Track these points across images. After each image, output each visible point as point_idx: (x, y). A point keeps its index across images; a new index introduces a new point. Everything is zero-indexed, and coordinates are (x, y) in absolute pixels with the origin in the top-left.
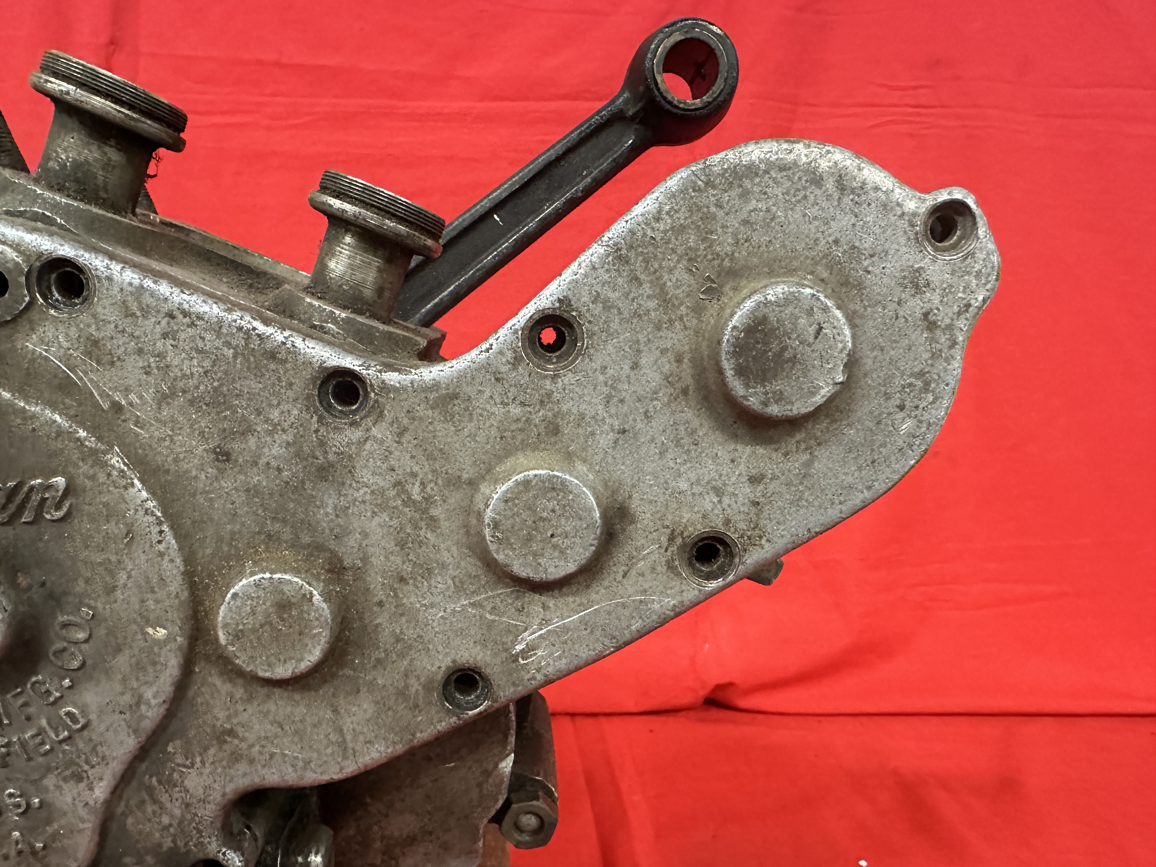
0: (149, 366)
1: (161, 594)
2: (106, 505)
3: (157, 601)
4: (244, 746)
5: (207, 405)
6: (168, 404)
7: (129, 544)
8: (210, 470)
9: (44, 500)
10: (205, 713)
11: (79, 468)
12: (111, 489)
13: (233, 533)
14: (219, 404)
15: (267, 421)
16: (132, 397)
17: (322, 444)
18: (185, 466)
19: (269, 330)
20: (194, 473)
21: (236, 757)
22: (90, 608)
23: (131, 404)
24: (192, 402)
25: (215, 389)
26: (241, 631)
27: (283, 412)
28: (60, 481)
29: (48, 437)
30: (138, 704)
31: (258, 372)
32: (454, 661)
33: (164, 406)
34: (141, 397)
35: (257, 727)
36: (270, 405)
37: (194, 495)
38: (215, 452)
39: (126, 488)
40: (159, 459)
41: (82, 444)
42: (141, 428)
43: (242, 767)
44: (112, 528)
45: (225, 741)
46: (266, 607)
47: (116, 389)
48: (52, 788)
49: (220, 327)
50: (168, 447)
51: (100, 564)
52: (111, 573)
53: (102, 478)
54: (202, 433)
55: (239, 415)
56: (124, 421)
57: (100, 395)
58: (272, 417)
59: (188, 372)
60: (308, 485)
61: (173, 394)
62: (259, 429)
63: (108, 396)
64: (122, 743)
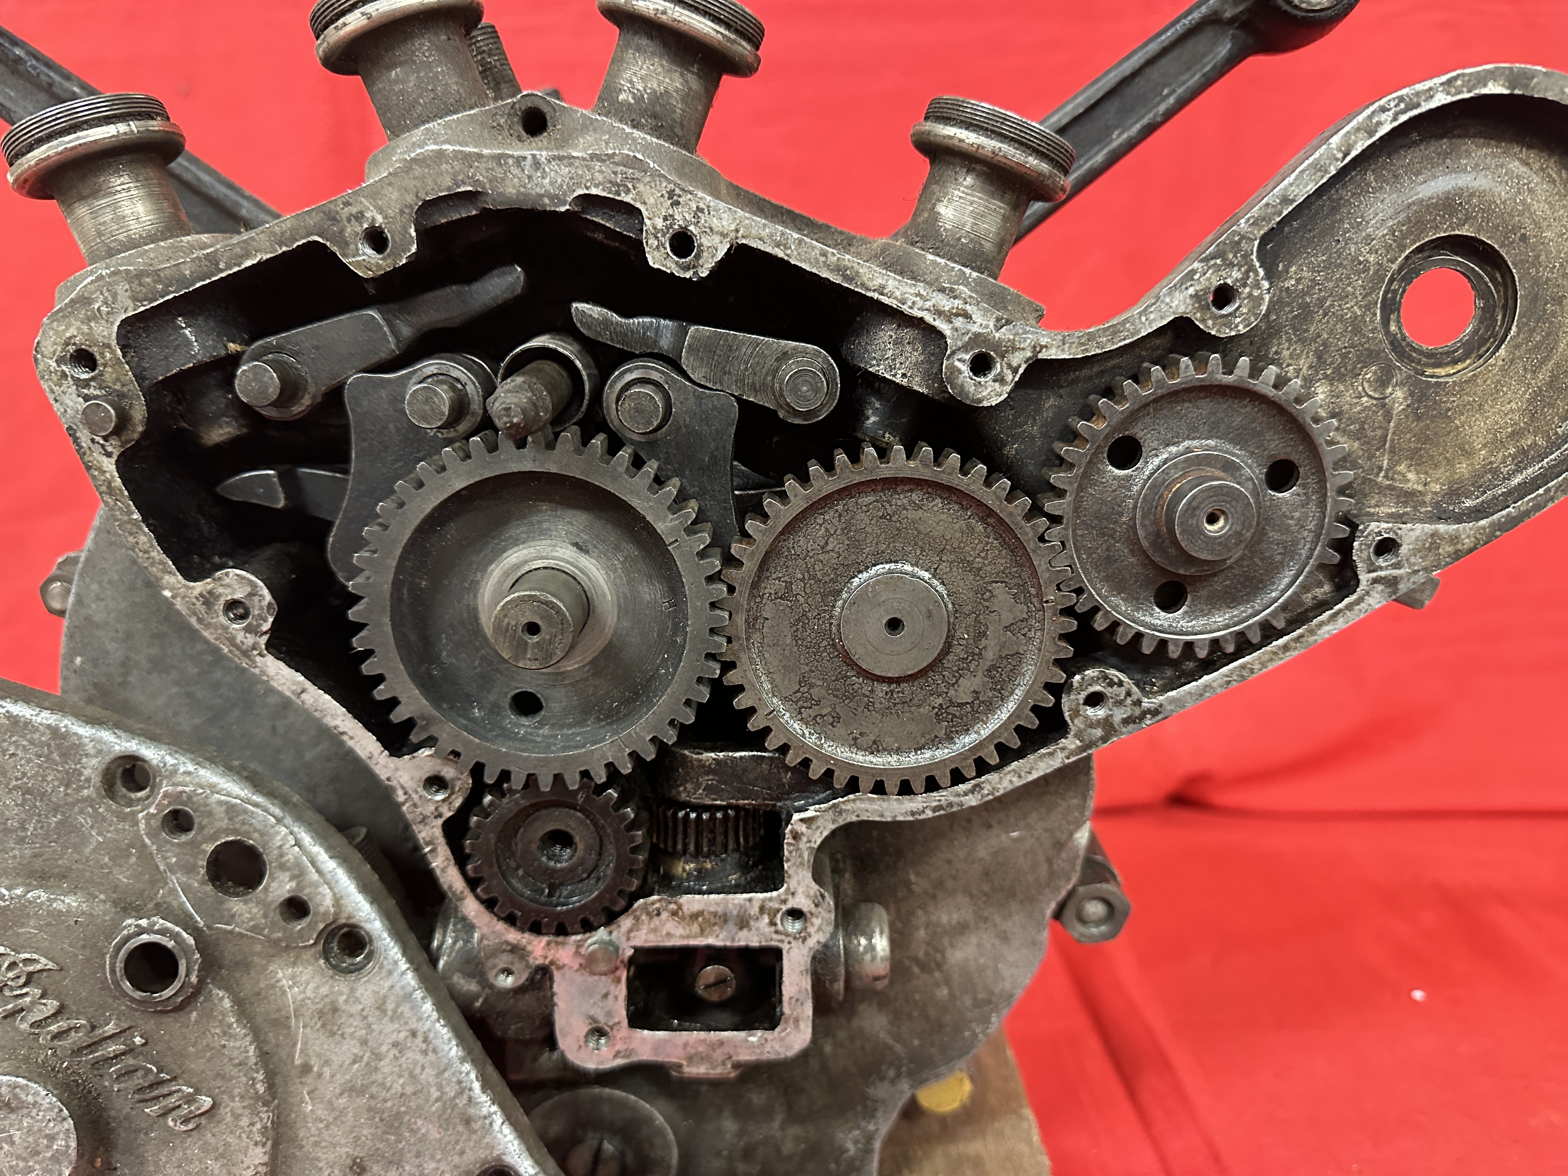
0: (362, 1057)
2: (227, 1144)
5: (382, 1120)
6: (350, 1096)
11: (233, 1101)
14: (392, 1126)
16: (327, 1072)
18: (320, 1154)
19: (484, 1098)
20: (321, 1165)
23: (320, 1075)
24: (370, 1109)
25: (398, 1113)
27: (438, 1169)
28: (206, 1102)
29: (231, 1059)
31: (445, 1123)
33: (346, 1095)
34: (332, 1076)
36: (432, 1157)
38: (354, 1161)
39: (256, 1144)
40: (302, 1133)
41: (253, 1085)
42: (311, 1099)
47: (319, 1055)
49: (445, 1070)
50: (319, 1129)
53: (245, 1122)
54: (357, 1139)
55: (400, 1146)
56: (301, 1083)
57: (302, 1051)
58: (425, 1165)
59: (388, 1084)
61: (361, 1092)
62: (407, 1168)
63: (307, 1055)
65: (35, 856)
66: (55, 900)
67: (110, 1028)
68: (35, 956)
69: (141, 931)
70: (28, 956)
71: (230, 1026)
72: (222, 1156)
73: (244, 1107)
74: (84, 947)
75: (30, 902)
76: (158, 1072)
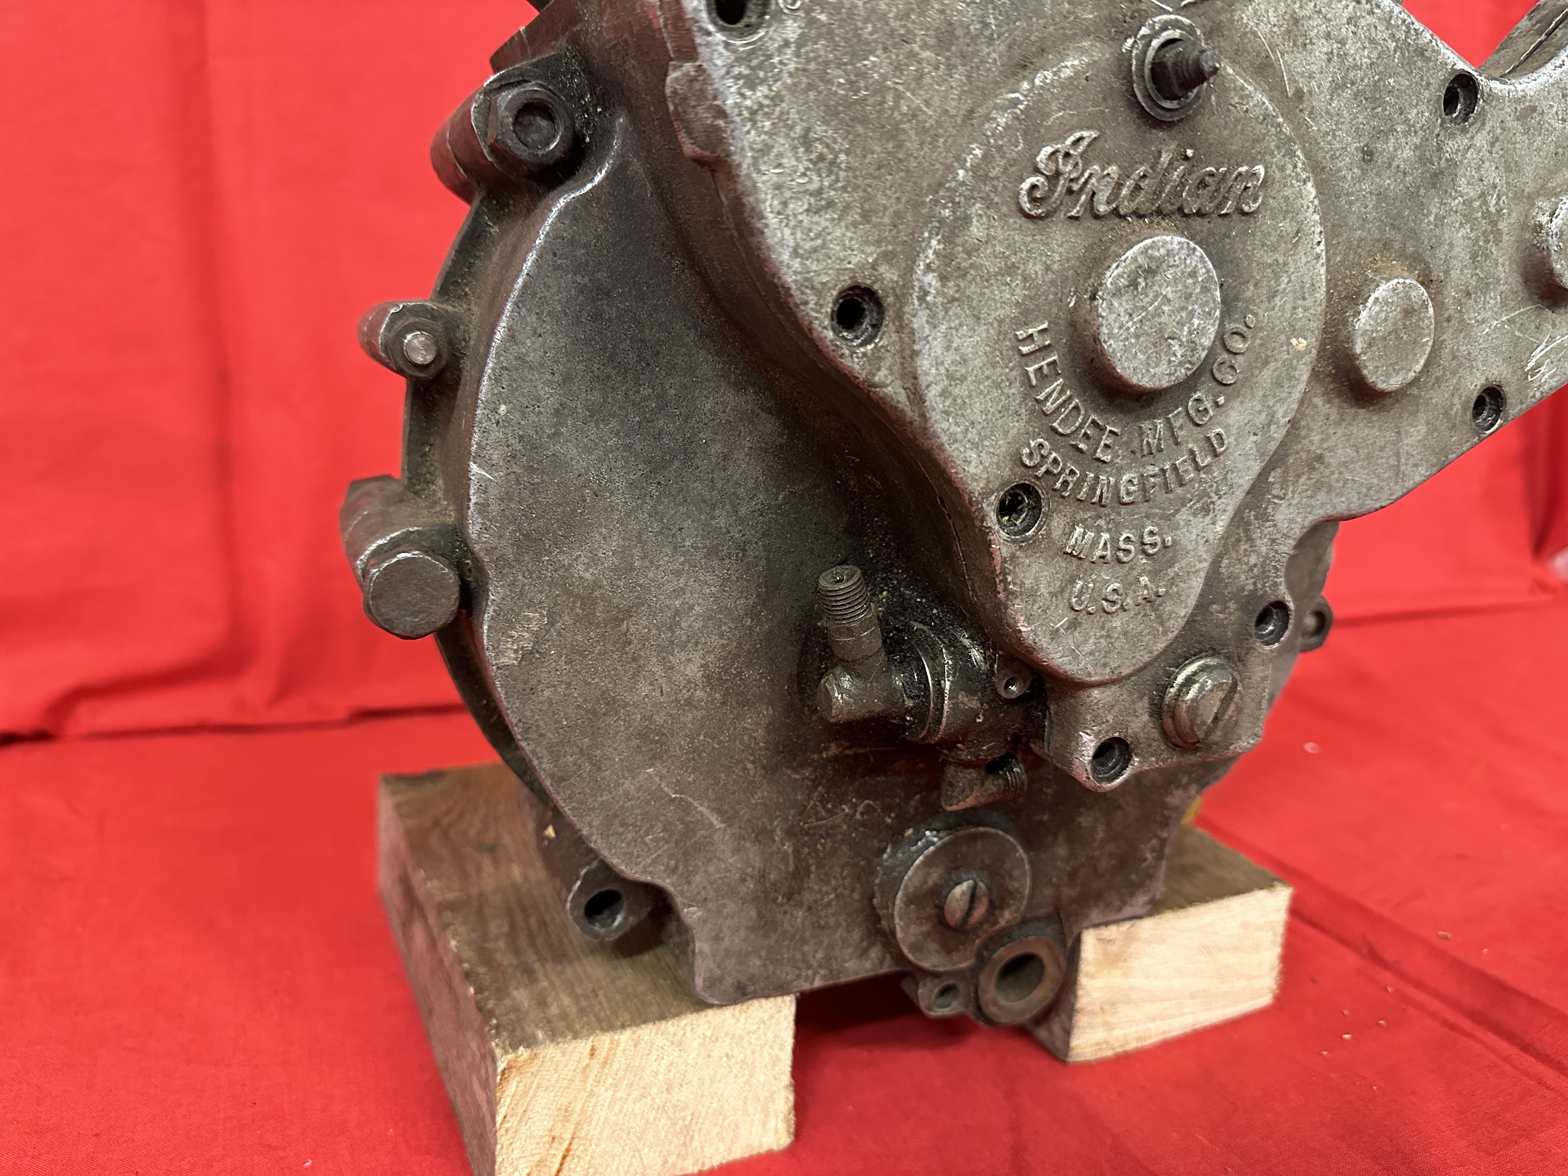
0: (1331, 53)
1: (1309, 303)
2: (1286, 198)
3: (1306, 309)
4: (1327, 472)
5: (1366, 99)
6: (1338, 95)
7: (1296, 245)
8: (1356, 170)
9: (1246, 188)
10: (1304, 438)
11: (1274, 156)
12: (1294, 182)
13: (1361, 239)
14: (1375, 100)
15: (1407, 120)
16: (1314, 86)
17: (1439, 149)
18: (1339, 164)
20: (1343, 173)
21: (1319, 485)
22: (1255, 314)
23: (1310, 93)
24: (1356, 96)
25: (1375, 84)
26: (1374, 338)
27: (1418, 113)
28: (1261, 169)
29: (1257, 118)
30: (1269, 425)
31: (1408, 68)
32: (1487, 379)
35: (1340, 452)
37: (1338, 197)
38: (1363, 152)
39: (1305, 182)
42: (1313, 120)
43: (1322, 496)
44: (1285, 225)
45: (1314, 468)
46: (1395, 313)
47: (1302, 75)
48: (1182, 523)
50: (1329, 143)
51: (1270, 265)
52: (1277, 277)
53: (1289, 169)
54: (1357, 130)
56: (1301, 110)
57: (1290, 79)
60: (1422, 191)
63: (1295, 81)
64: (1249, 468)
65: (1010, 47)
66: (1059, 70)
67: (1165, 158)
68: (1078, 135)
69: (1148, 39)
70: (1072, 139)
71: (1242, 88)
72: (1287, 212)
73: (1284, 156)
74: (1105, 99)
75: (1042, 88)
76: (1217, 170)
